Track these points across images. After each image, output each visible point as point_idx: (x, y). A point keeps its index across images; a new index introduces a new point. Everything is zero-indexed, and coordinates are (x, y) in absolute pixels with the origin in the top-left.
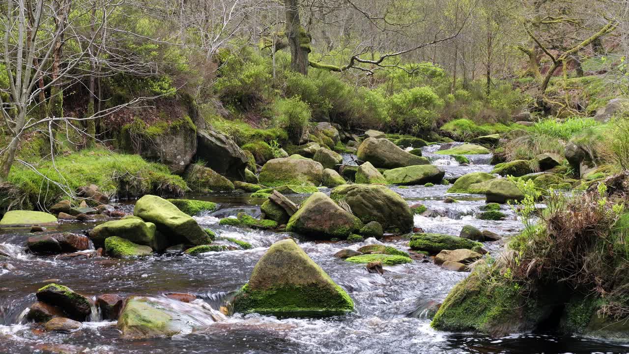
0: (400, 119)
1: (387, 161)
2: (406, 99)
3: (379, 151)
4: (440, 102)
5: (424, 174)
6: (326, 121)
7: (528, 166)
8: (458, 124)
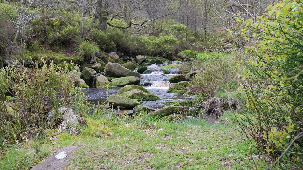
0: (158, 50)
1: (117, 74)
2: (161, 40)
3: (112, 69)
4: (178, 42)
5: (129, 81)
6: (115, 52)
7: (184, 77)
8: (185, 52)
